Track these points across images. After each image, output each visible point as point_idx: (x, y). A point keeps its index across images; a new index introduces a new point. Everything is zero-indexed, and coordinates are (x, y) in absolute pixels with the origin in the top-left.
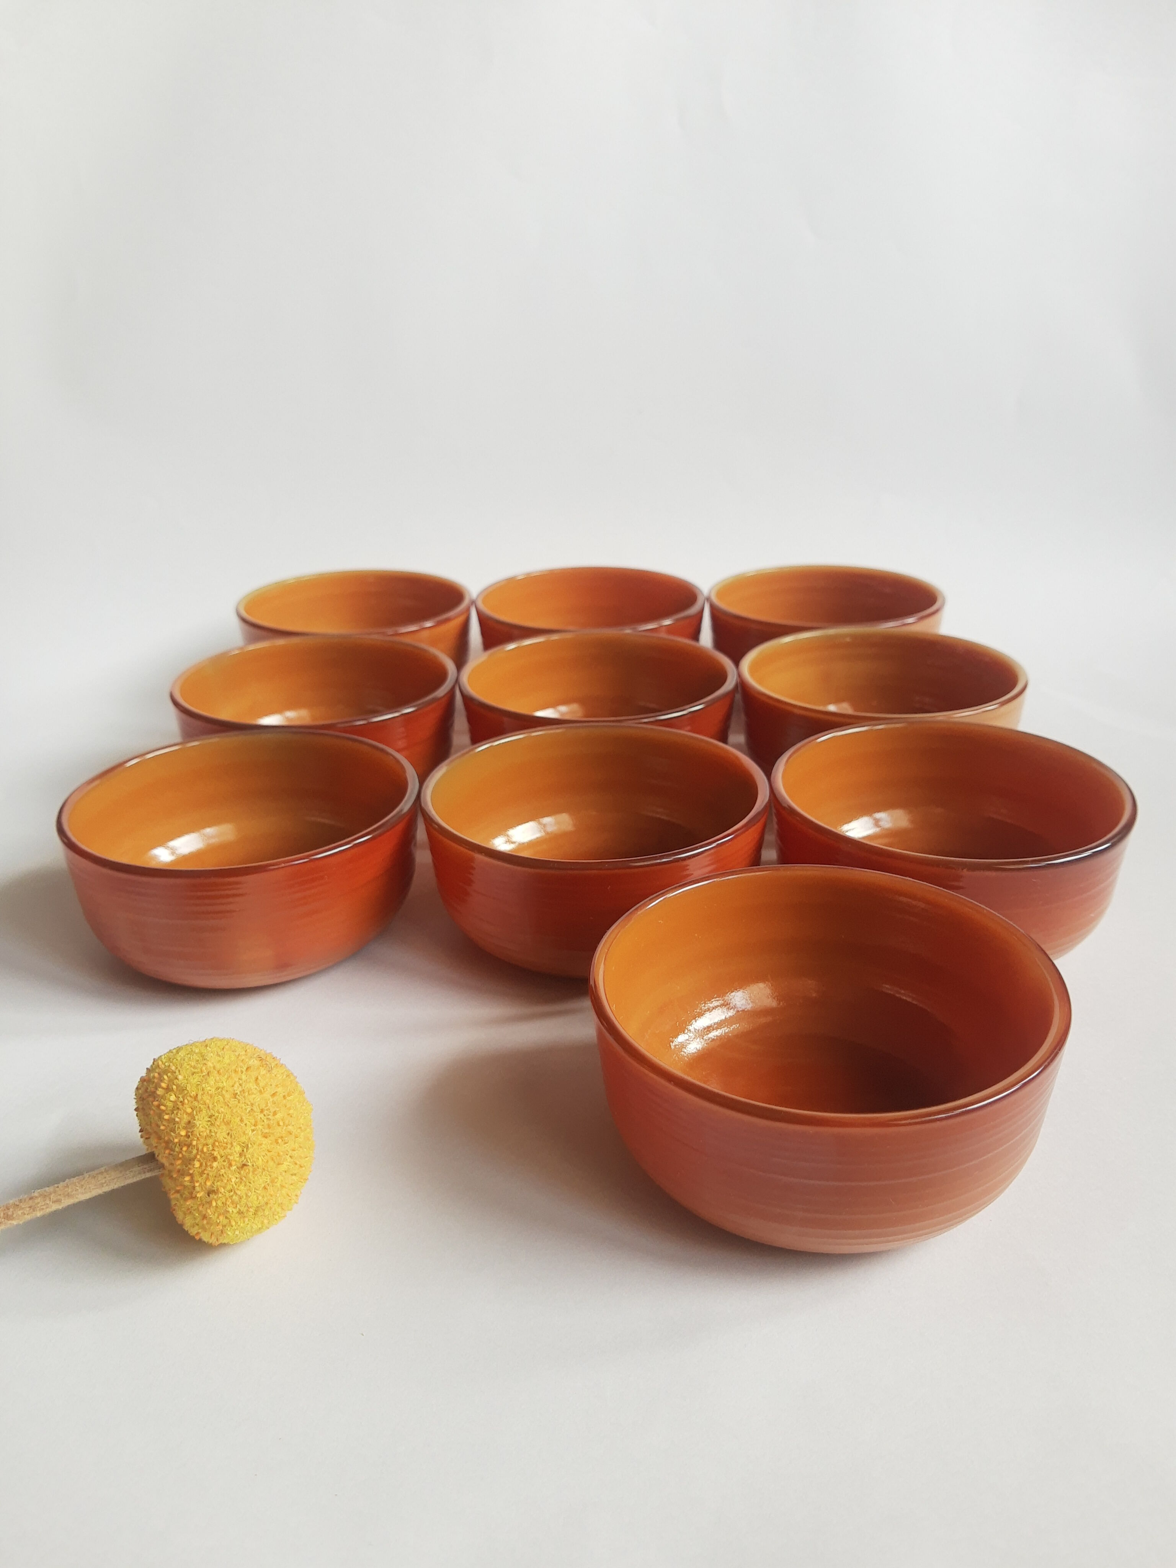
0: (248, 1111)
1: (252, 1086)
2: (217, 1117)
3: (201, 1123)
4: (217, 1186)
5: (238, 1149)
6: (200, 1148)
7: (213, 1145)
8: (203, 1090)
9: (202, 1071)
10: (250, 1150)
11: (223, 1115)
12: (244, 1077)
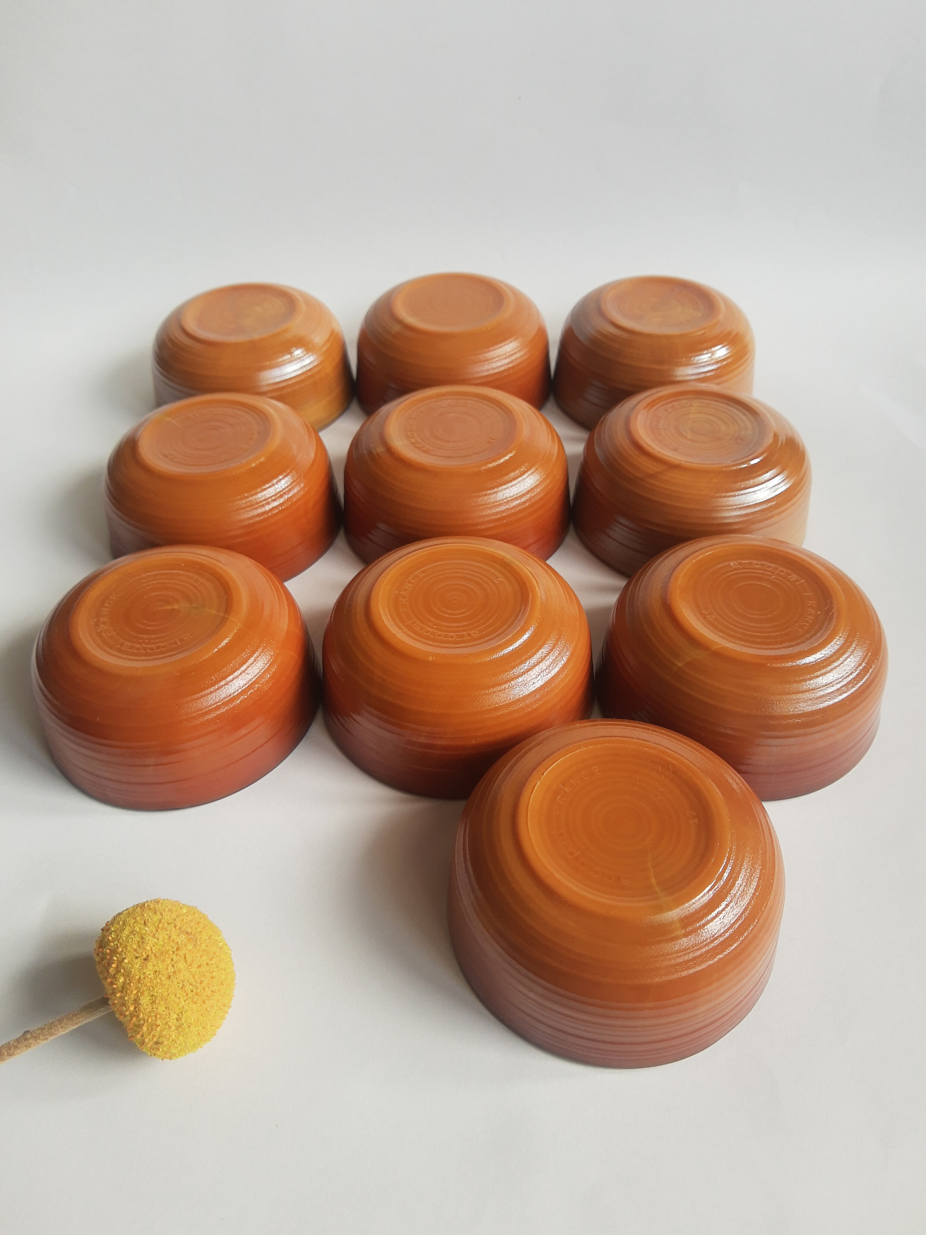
0: (180, 987)
1: (181, 965)
2: (157, 996)
3: (145, 1001)
4: (162, 1040)
5: (175, 1016)
6: (146, 1018)
7: (156, 1017)
8: (144, 973)
9: (142, 956)
10: (184, 1016)
11: (161, 994)
12: (175, 958)
